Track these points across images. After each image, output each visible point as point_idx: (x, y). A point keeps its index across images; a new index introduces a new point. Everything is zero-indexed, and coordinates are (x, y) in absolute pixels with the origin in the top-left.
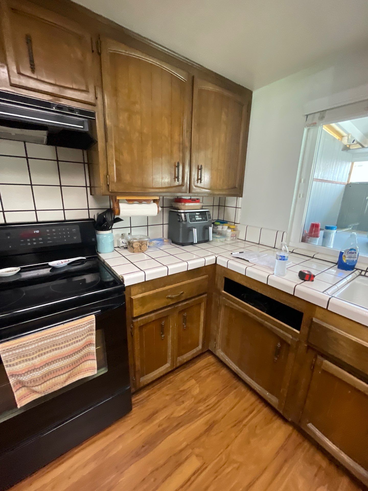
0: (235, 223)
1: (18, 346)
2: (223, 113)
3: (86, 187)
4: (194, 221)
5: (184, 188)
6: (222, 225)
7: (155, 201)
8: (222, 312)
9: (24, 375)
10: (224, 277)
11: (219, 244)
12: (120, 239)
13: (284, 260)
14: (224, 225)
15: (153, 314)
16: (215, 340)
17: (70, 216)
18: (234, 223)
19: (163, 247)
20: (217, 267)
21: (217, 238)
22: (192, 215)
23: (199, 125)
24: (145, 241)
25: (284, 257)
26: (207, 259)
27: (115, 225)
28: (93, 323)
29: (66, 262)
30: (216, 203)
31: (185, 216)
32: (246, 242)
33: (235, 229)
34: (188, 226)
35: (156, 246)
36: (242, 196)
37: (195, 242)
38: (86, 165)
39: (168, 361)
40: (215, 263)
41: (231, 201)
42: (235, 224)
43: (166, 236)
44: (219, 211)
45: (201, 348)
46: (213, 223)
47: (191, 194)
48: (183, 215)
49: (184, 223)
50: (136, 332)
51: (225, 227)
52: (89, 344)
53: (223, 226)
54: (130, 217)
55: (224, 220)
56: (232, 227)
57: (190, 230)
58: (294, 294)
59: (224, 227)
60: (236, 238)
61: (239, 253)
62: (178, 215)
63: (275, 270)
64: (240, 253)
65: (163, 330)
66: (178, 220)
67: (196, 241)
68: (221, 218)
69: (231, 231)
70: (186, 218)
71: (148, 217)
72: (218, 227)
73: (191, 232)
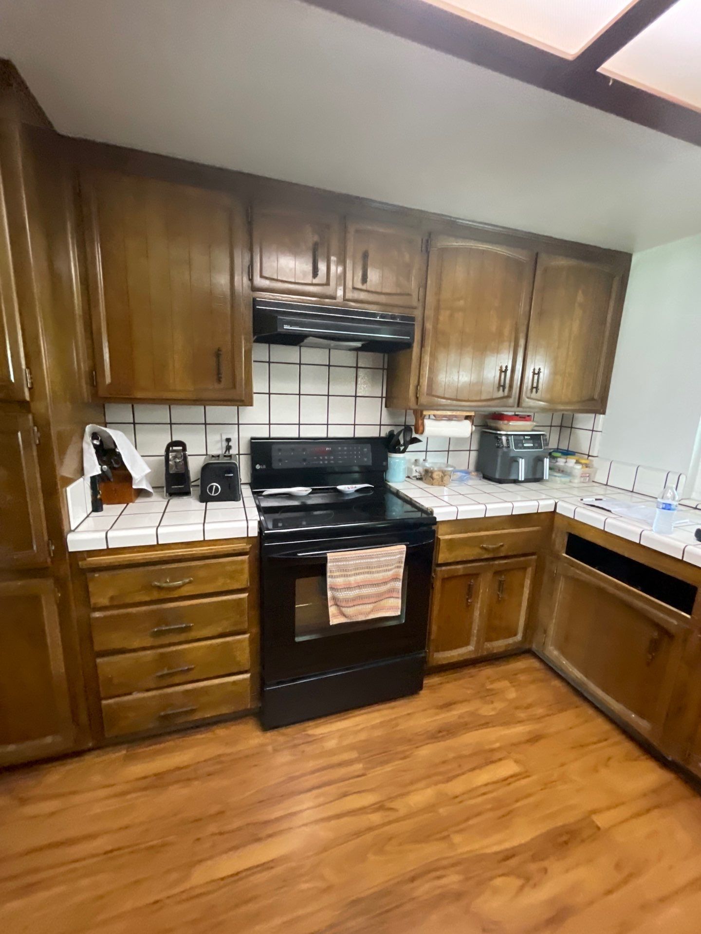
0: (589, 456)
1: (341, 558)
2: (580, 292)
3: (382, 397)
4: (520, 448)
5: (511, 401)
6: (566, 457)
7: (467, 418)
8: (561, 585)
9: (340, 591)
10: (567, 532)
11: (558, 486)
12: (413, 466)
13: (669, 509)
14: (570, 458)
15: (459, 567)
16: (545, 632)
17: (361, 433)
18: (587, 456)
19: (470, 482)
20: (557, 519)
21: (555, 476)
22: (519, 440)
23: (541, 314)
24: (448, 471)
25: (670, 505)
26: (542, 503)
27: (411, 447)
28: (403, 554)
29: (352, 488)
30: (557, 421)
31: (507, 440)
32: (608, 488)
33: (589, 465)
34: (512, 455)
35: (461, 480)
36: (604, 413)
37: (520, 479)
38: (385, 371)
39: (471, 642)
40: (553, 510)
41: (585, 420)
42: (590, 458)
43: (472, 467)
44: (561, 434)
45: (521, 639)
46: (550, 454)
47: (519, 409)
48: (504, 438)
49: (505, 450)
50: (438, 584)
51: (571, 461)
52: (395, 579)
53: (566, 459)
54: (427, 438)
55: (569, 449)
56: (583, 461)
57: (515, 460)
58: (683, 557)
59: (569, 460)
60: (589, 480)
61: (594, 500)
62: (497, 438)
63: (654, 525)
64: (596, 500)
65: (470, 592)
66: (497, 445)
67: (522, 477)
68: (563, 446)
69: (582, 468)
70: (508, 443)
71: (450, 438)
72: (559, 460)
73: (515, 464)
